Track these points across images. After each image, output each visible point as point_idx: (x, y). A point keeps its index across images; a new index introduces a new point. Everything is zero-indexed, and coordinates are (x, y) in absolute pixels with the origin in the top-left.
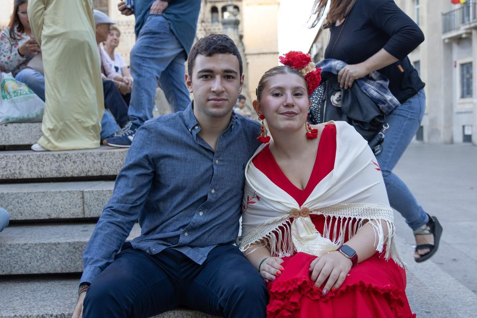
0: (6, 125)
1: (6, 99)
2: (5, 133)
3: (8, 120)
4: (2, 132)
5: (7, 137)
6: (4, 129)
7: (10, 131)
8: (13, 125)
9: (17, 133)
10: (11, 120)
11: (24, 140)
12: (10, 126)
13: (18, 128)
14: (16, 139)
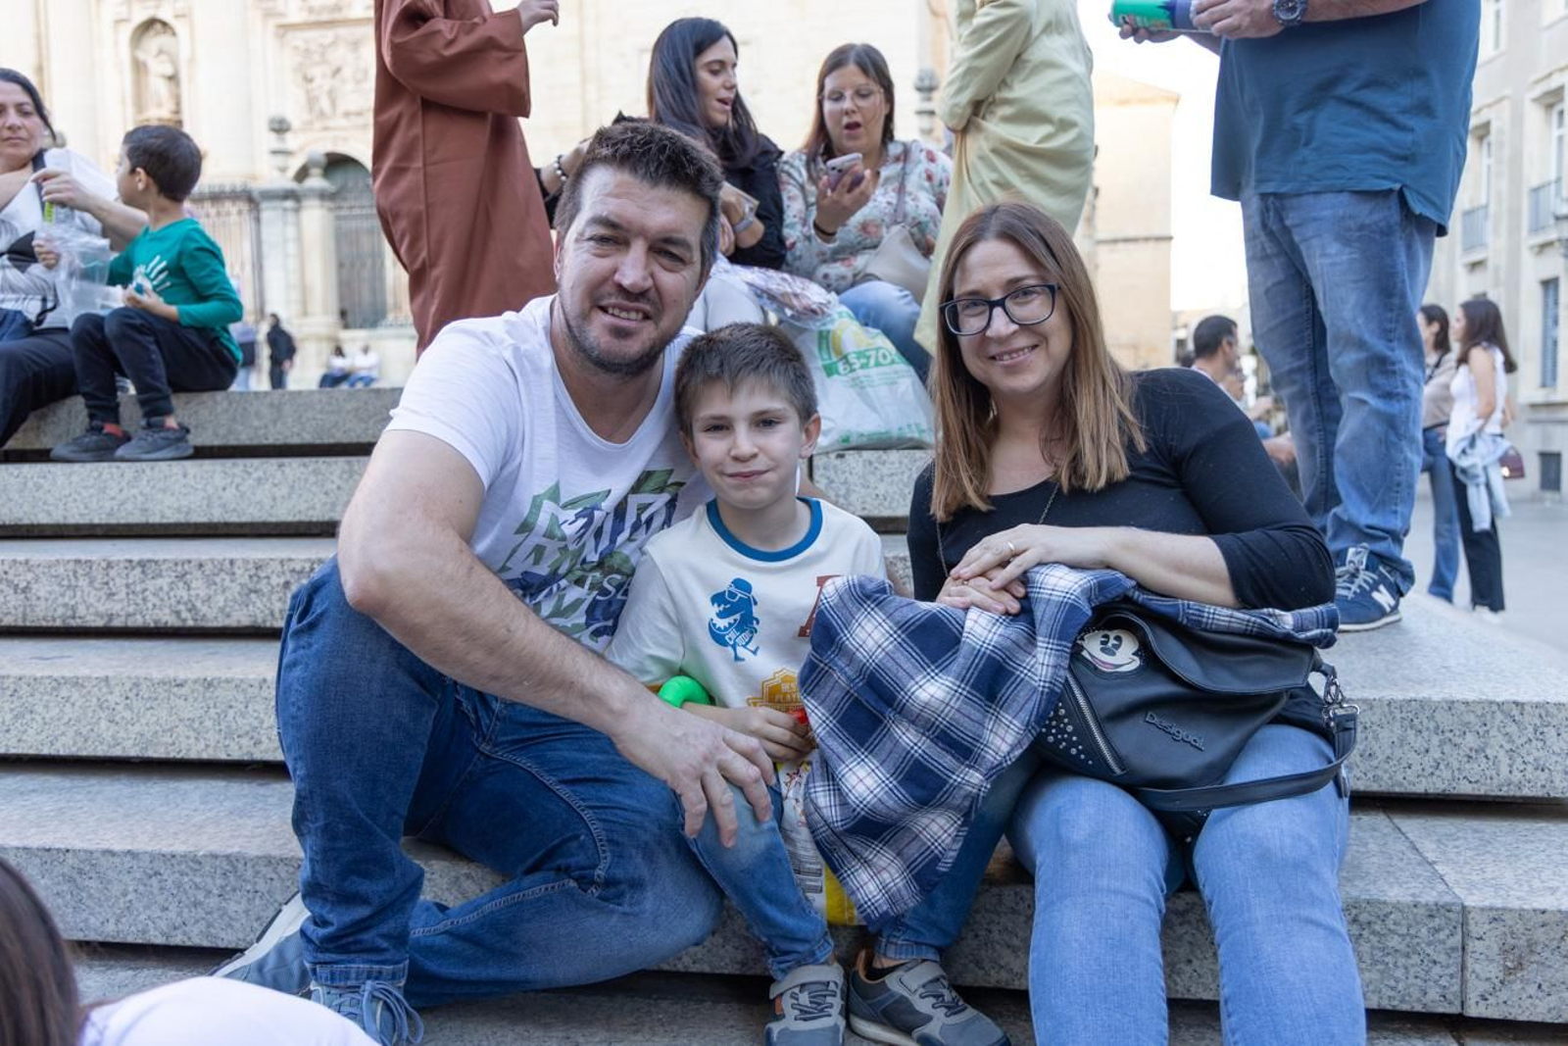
0: (841, 456)
1: (835, 376)
2: (836, 480)
3: (846, 440)
4: (828, 478)
5: (842, 492)
6: (835, 466)
7: (851, 473)
8: (861, 456)
9: (872, 479)
10: (854, 442)
11: (894, 505)
12: (852, 457)
13: (876, 465)
14: (868, 499)
